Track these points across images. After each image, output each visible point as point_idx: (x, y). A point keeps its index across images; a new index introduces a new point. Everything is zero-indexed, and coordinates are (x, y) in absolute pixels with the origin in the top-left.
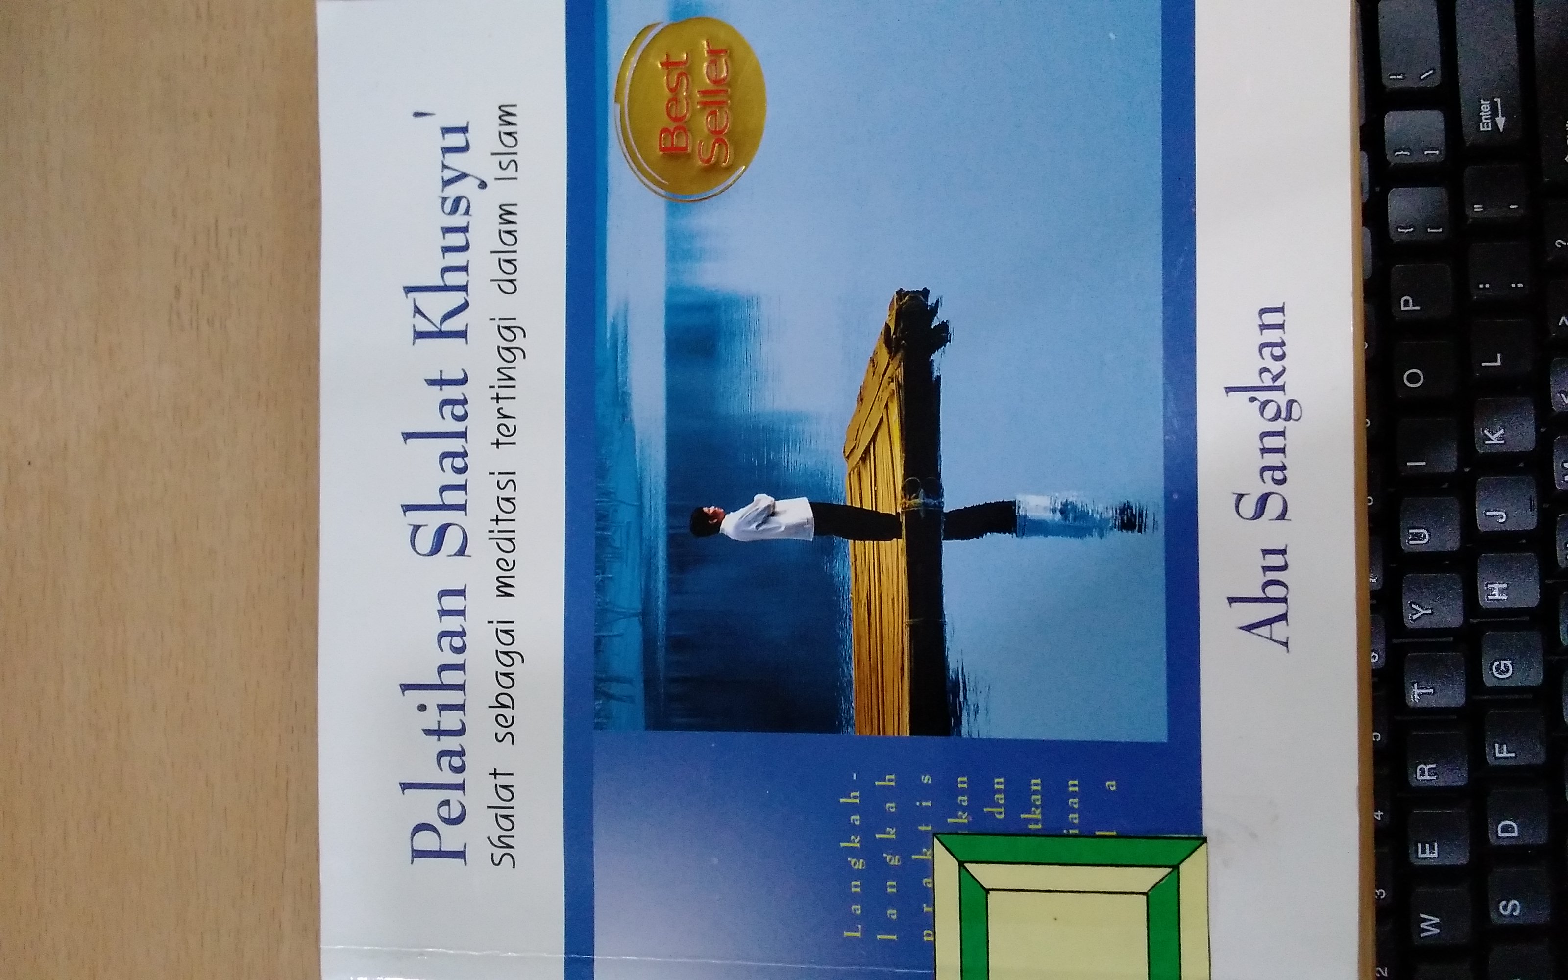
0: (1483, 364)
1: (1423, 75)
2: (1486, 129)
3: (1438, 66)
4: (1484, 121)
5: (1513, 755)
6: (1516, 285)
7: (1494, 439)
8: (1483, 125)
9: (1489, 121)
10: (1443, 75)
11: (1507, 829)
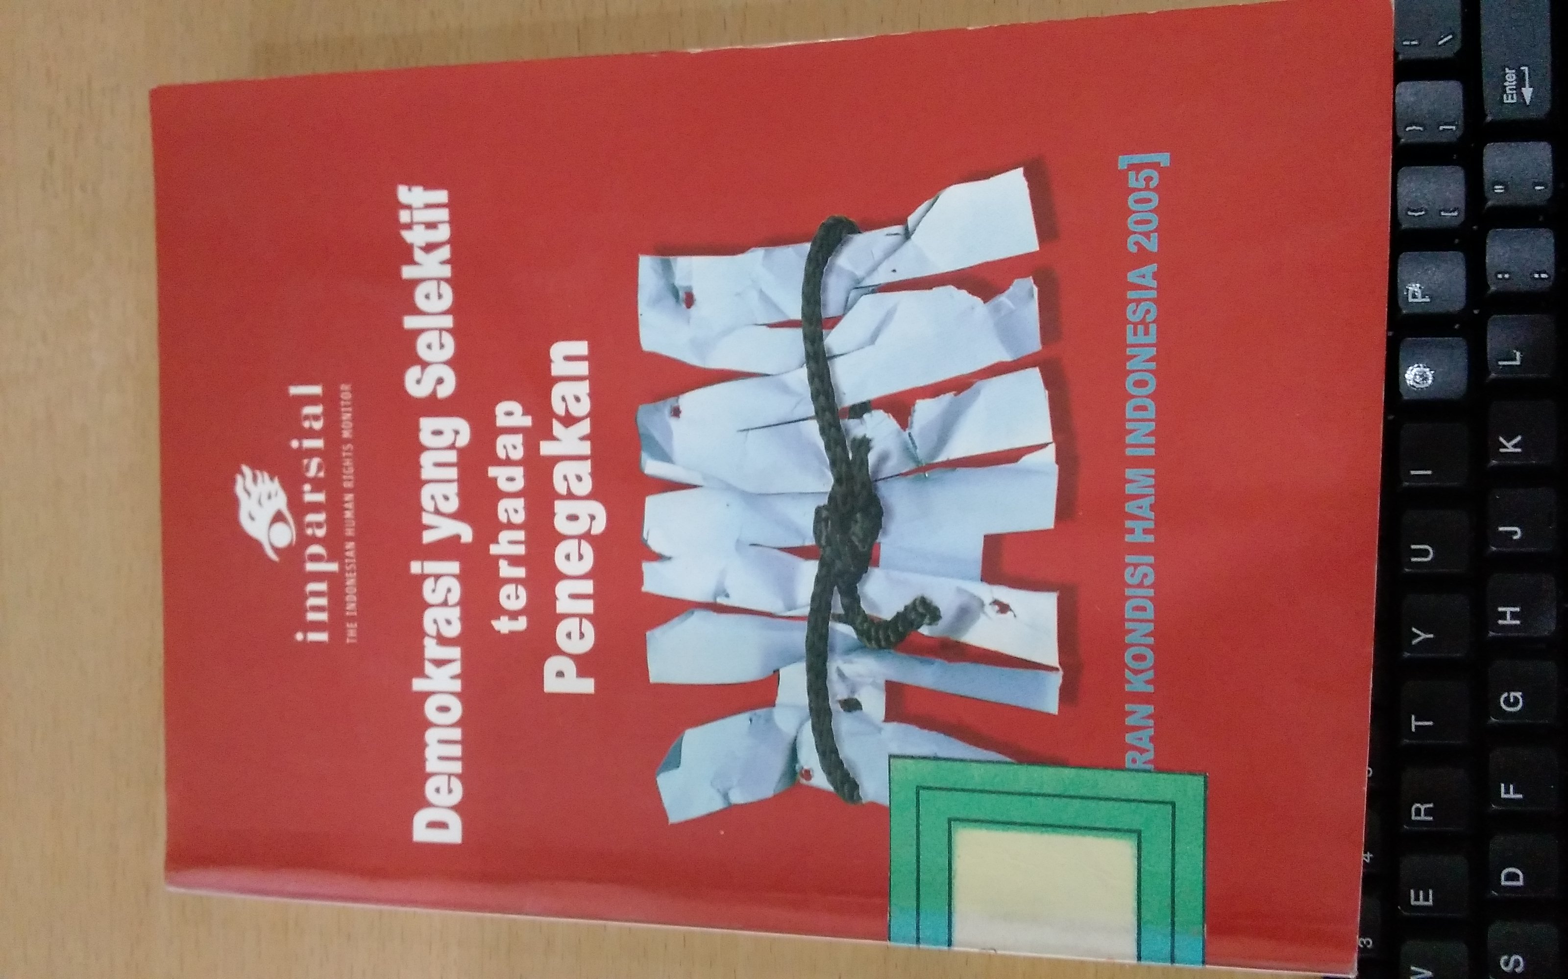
0: (1500, 363)
1: (1442, 39)
2: (1510, 101)
3: (1458, 30)
4: (1508, 92)
5: (1520, 796)
6: (1540, 275)
7: (1510, 447)
8: (1507, 96)
9: (1514, 92)
10: (1464, 41)
11: (1512, 877)
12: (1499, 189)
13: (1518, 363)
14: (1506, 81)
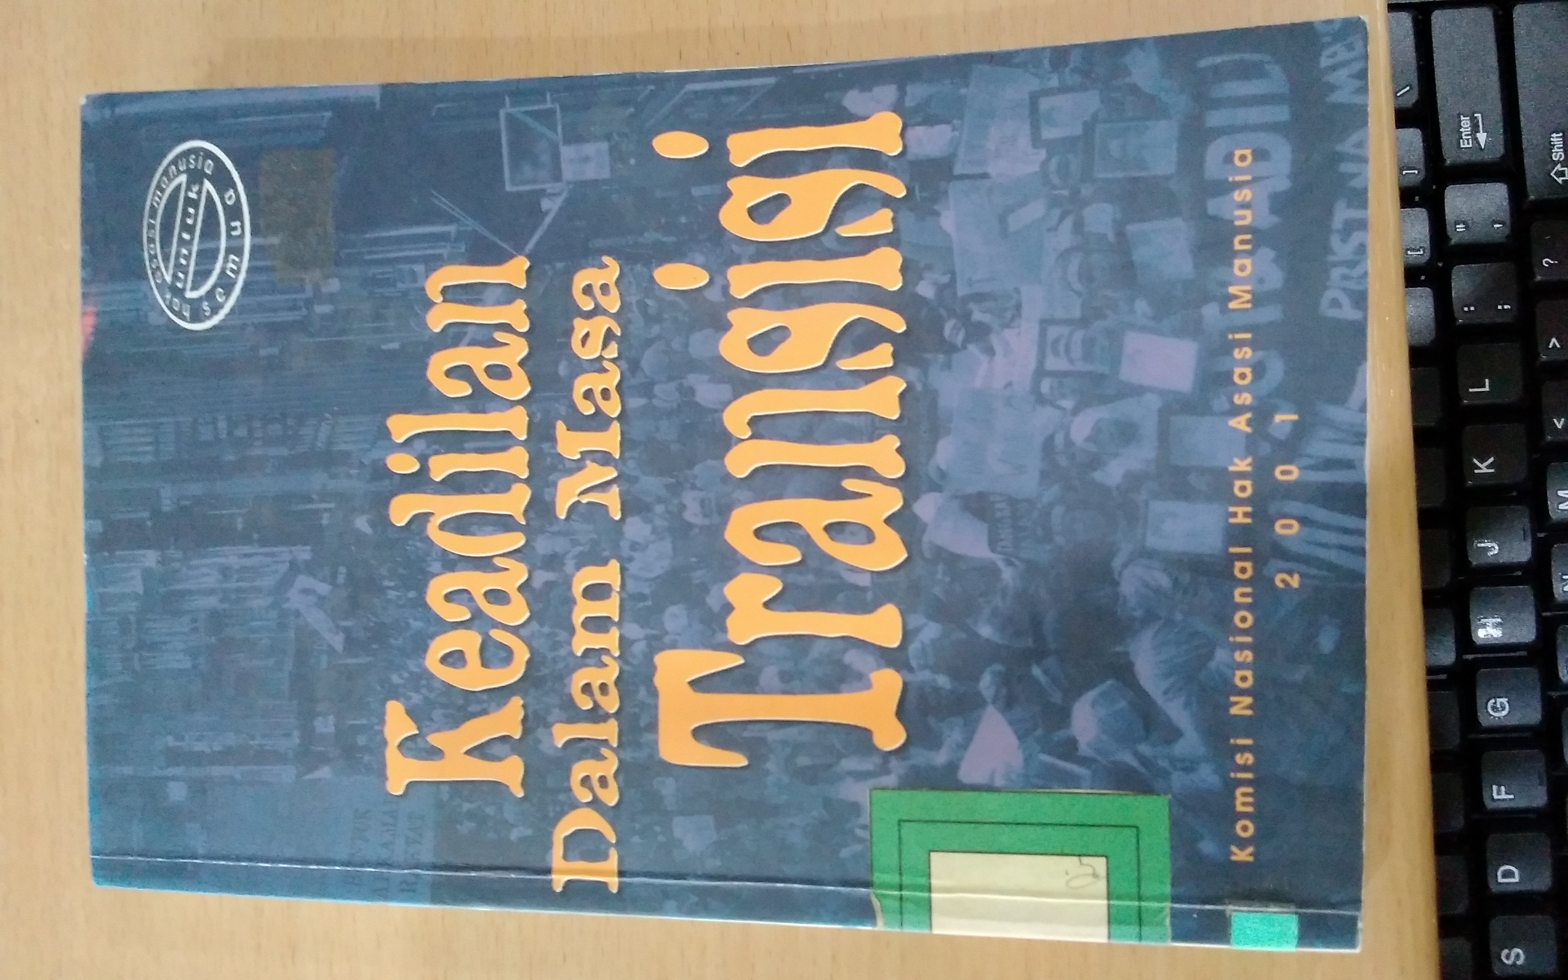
0: (1471, 390)
1: (1400, 91)
2: (1466, 146)
3: (1415, 83)
4: (1464, 137)
5: (1512, 797)
6: (1503, 307)
7: (1484, 468)
8: (1463, 141)
9: (1470, 137)
10: (1421, 93)
11: (1508, 874)
12: (1460, 228)
13: (1487, 389)
14: (1461, 127)
